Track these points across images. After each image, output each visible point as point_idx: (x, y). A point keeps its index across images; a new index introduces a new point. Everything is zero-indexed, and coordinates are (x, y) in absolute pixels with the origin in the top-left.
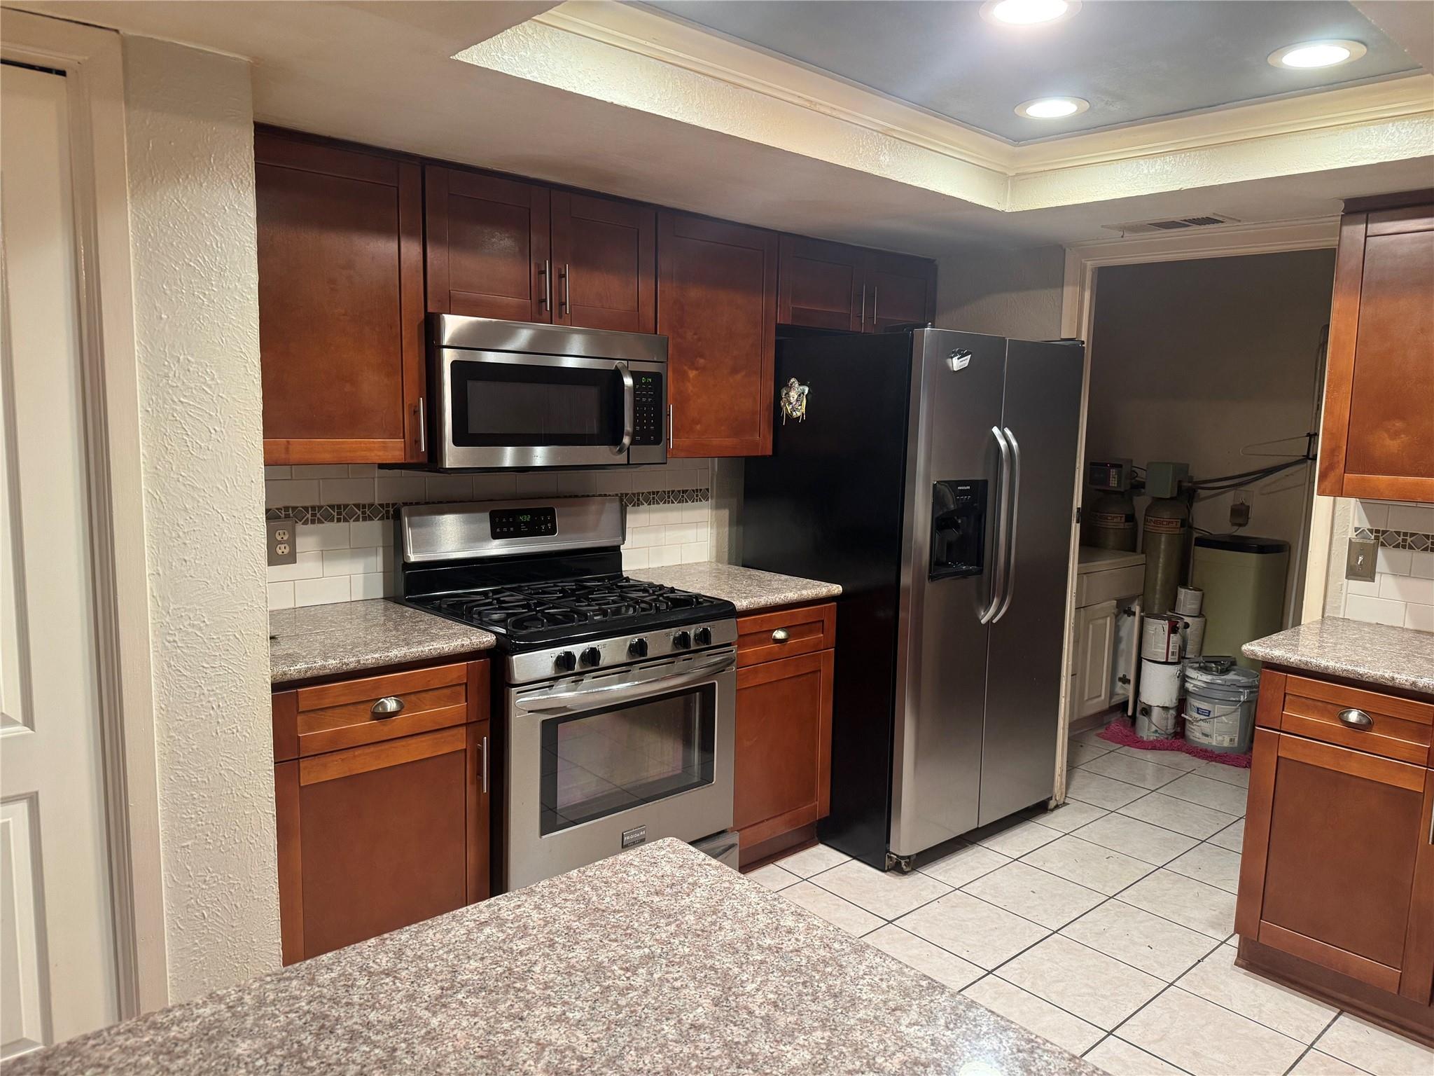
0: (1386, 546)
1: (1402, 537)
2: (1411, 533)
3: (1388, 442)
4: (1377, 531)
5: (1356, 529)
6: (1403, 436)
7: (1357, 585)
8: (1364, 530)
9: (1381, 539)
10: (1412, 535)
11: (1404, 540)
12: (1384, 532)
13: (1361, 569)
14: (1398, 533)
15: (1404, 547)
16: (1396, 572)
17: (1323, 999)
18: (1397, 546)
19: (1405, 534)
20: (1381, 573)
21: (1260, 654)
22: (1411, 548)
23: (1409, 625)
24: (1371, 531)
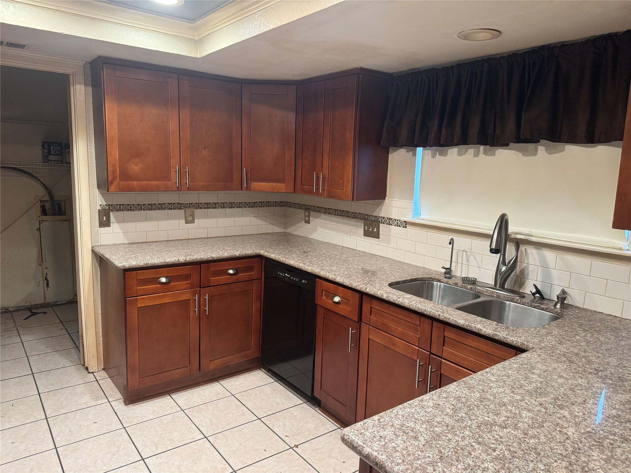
0: (113, 211)
1: (119, 206)
2: (122, 204)
3: (134, 167)
4: (109, 205)
5: (100, 205)
6: (139, 165)
7: (104, 230)
8: (104, 205)
9: (111, 208)
10: (123, 205)
11: (120, 208)
12: (112, 205)
13: (104, 223)
14: (117, 205)
15: (120, 210)
16: (119, 222)
17: (162, 395)
18: (117, 210)
19: (120, 205)
20: (113, 223)
21: (127, 266)
22: (123, 210)
23: (126, 242)
24: (106, 205)
